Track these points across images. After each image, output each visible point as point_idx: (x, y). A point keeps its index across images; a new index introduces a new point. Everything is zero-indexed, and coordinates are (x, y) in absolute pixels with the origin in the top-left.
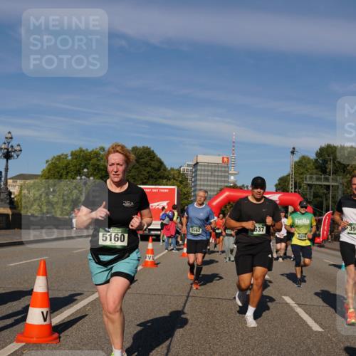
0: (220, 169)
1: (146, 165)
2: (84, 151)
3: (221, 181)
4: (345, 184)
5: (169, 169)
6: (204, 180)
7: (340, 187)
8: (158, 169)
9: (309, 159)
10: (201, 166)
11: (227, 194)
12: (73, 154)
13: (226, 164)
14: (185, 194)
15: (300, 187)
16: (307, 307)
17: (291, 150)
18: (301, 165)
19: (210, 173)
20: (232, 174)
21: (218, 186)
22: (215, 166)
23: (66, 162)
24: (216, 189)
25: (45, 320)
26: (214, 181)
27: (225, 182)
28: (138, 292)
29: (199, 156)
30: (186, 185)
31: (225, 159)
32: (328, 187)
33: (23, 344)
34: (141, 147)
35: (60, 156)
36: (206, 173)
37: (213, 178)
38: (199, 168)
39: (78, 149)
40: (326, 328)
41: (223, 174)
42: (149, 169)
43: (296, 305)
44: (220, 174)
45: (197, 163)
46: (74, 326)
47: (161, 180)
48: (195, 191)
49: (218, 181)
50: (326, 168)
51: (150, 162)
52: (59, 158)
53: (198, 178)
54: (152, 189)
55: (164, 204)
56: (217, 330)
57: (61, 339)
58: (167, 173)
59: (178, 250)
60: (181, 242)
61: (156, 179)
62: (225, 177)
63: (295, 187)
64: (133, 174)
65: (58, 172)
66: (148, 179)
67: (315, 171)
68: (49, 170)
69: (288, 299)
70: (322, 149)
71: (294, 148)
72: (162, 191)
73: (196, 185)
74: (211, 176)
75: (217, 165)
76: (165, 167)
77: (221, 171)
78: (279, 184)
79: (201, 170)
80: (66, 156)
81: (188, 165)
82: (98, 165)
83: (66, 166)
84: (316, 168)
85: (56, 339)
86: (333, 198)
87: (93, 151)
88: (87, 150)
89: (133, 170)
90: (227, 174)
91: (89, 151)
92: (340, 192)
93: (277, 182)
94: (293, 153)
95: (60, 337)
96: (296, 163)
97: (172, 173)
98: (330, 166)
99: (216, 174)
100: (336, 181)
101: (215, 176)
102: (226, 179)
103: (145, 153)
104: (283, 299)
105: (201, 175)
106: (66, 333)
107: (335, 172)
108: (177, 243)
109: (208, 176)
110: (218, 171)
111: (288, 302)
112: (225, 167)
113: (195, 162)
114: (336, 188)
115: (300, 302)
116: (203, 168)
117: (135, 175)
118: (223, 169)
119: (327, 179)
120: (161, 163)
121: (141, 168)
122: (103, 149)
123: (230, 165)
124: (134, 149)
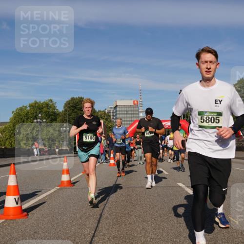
0: (132, 109)
2: (38, 103)
3: (134, 117)
5: (98, 111)
10: (119, 108)
12: (30, 106)
13: (136, 105)
14: (110, 127)
19: (126, 112)
20: (141, 112)
21: (131, 121)
22: (129, 107)
23: (26, 112)
25: (17, 203)
27: (136, 117)
29: (117, 101)
30: (111, 121)
31: (136, 102)
33: (4, 220)
34: (77, 97)
35: (21, 108)
37: (128, 116)
38: (118, 109)
39: (34, 102)
41: (135, 112)
44: (133, 112)
45: (116, 106)
46: (38, 208)
49: (131, 117)
52: (21, 109)
53: (118, 116)
57: (29, 216)
58: (96, 114)
59: (107, 162)
60: (108, 158)
62: (136, 114)
64: (73, 116)
65: (22, 119)
68: (15, 118)
74: (127, 114)
79: (120, 111)
80: (26, 107)
81: (111, 108)
82: (49, 112)
83: (27, 114)
85: (25, 216)
87: (44, 102)
88: (40, 102)
89: (73, 114)
90: (137, 112)
91: (42, 102)
95: (28, 215)
97: (100, 113)
99: (130, 112)
101: (129, 114)
103: (80, 101)
105: (120, 114)
106: (32, 212)
108: (106, 158)
109: (124, 114)
112: (136, 107)
116: (121, 109)
118: (135, 109)
121: (78, 112)
122: (51, 101)
123: (139, 106)
124: (73, 99)
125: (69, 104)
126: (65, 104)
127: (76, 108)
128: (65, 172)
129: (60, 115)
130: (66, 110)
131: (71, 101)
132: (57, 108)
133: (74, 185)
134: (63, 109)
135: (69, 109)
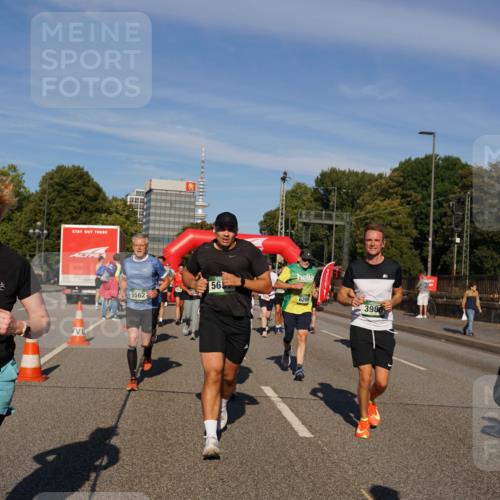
0: (183, 199)
1: (76, 192)
3: (184, 216)
4: (354, 223)
5: (110, 198)
6: (160, 215)
7: (347, 227)
8: (95, 199)
9: (306, 187)
10: (157, 194)
11: (191, 236)
13: (191, 192)
15: (293, 226)
16: (294, 401)
17: (282, 175)
18: (295, 196)
19: (168, 205)
20: (199, 206)
21: (179, 223)
22: (176, 195)
24: (177, 226)
26: (175, 216)
27: (189, 217)
28: (59, 385)
29: (153, 180)
30: (135, 222)
31: (191, 186)
32: (330, 227)
34: (70, 165)
36: (163, 204)
37: (172, 212)
38: (153, 197)
40: (316, 432)
41: (187, 206)
42: (81, 198)
43: (279, 399)
44: (183, 206)
45: (151, 190)
47: (97, 215)
48: (148, 229)
49: (180, 216)
50: (329, 201)
51: (83, 188)
53: (152, 211)
54: (84, 229)
55: (102, 251)
56: (168, 440)
58: (107, 205)
61: (91, 212)
62: (190, 210)
63: (287, 227)
64: (59, 205)
66: (80, 213)
67: (314, 205)
69: (268, 391)
70: (323, 175)
71: (285, 173)
72: (98, 232)
73: (148, 222)
74: (170, 208)
75: (179, 194)
76: (105, 195)
77: (185, 203)
78: (265, 221)
79: (156, 200)
81: (138, 193)
84: (316, 200)
86: (336, 241)
89: (58, 200)
90: (192, 207)
92: (347, 235)
93: (262, 219)
94: (284, 179)
96: (288, 192)
97: (114, 203)
98: (334, 199)
99: (178, 206)
100: (342, 219)
101: (175, 209)
102: (192, 214)
103: (75, 175)
104: (262, 391)
105: (156, 207)
107: (341, 207)
109: (165, 208)
110: (180, 202)
111: (268, 395)
112: (190, 196)
113: (148, 189)
114: (341, 229)
115: (285, 395)
116: (159, 197)
117: (61, 207)
118: (187, 199)
119: (329, 217)
120: (99, 190)
121: (70, 197)
122: (13, 168)
123: (197, 193)
124: (60, 169)
125: (51, 179)
126: (44, 178)
127: (65, 188)
128: (30, 350)
129: (31, 199)
130: (43, 192)
131: (56, 172)
132: (26, 185)
133: (47, 378)
134: (38, 189)
135: (51, 190)
